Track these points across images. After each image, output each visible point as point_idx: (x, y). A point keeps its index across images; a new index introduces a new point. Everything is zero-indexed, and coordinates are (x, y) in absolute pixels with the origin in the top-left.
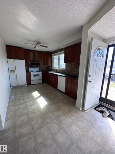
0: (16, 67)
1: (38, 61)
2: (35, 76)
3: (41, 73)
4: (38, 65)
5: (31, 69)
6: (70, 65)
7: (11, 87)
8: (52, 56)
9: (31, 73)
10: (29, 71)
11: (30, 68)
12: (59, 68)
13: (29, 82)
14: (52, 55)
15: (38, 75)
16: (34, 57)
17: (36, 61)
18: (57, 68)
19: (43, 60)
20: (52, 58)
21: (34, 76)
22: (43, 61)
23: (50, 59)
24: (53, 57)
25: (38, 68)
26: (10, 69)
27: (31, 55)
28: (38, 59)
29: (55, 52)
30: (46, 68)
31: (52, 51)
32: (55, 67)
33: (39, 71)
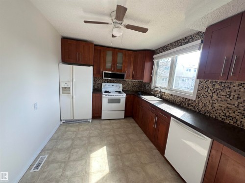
0: (74, 81)
1: (121, 71)
2: (111, 101)
3: (124, 95)
4: (121, 80)
5: (106, 87)
6: (217, 86)
7: (61, 120)
8: (153, 59)
9: (104, 95)
10: (101, 91)
11: (103, 84)
12: (171, 89)
13: (97, 113)
14: (154, 56)
15: (118, 101)
16: (114, 61)
17: (118, 71)
18: (164, 88)
19: (132, 68)
20: (153, 63)
21: (108, 103)
22: (132, 70)
23: (147, 65)
24: (156, 61)
25: (121, 85)
26: (63, 85)
27: (109, 58)
28: (121, 65)
29: (165, 48)
30: (137, 84)
31: (153, 49)
32: (158, 85)
33: (121, 90)
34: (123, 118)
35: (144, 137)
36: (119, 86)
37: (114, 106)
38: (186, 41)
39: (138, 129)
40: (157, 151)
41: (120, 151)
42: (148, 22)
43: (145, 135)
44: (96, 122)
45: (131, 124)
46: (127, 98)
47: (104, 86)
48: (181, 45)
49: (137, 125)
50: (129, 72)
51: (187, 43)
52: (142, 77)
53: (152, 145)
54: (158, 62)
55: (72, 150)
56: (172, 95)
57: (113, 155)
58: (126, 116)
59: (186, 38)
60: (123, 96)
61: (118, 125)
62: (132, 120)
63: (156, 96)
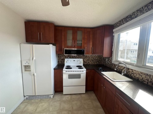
1: (81, 47)
3: (84, 70)
5: (68, 62)
7: (25, 96)
11: (66, 60)
14: (114, 30)
16: (74, 39)
17: (78, 47)
18: (130, 64)
19: (91, 44)
22: (91, 46)
25: (81, 60)
28: (81, 42)
30: (96, 58)
32: (120, 59)
33: (82, 65)
34: (84, 92)
37: (74, 81)
46: (87, 74)
47: (66, 62)
50: (88, 47)
52: (102, 52)
58: (87, 90)
60: (83, 72)
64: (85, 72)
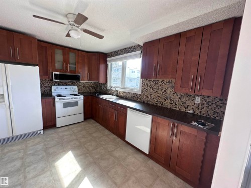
1: (75, 72)
2: (66, 105)
3: (82, 97)
4: (75, 81)
6: (152, 83)
8: (107, 61)
9: (57, 99)
10: (50, 95)
11: (54, 87)
12: (124, 88)
13: (49, 122)
14: (108, 59)
15: (76, 104)
16: (66, 61)
17: (71, 72)
18: (118, 87)
19: (87, 69)
20: (107, 65)
21: (64, 107)
22: (87, 72)
23: (102, 67)
24: (109, 64)
25: (76, 87)
27: (59, 56)
28: (74, 66)
29: (116, 53)
30: (92, 86)
31: (106, 52)
33: (77, 93)
34: (83, 120)
35: (107, 132)
36: (74, 89)
38: (131, 49)
39: (100, 127)
40: (119, 139)
41: (88, 150)
42: (103, 30)
43: (107, 131)
44: (50, 132)
45: (93, 125)
46: (84, 100)
47: (55, 90)
48: (128, 53)
49: (98, 124)
50: (83, 73)
51: (132, 51)
52: (98, 78)
53: (115, 136)
54: (111, 64)
55: (25, 169)
56: (125, 92)
57: (81, 155)
58: (86, 118)
59: (131, 47)
60: (81, 99)
61: (79, 129)
62: (92, 121)
63: (112, 95)
64: (83, 98)
